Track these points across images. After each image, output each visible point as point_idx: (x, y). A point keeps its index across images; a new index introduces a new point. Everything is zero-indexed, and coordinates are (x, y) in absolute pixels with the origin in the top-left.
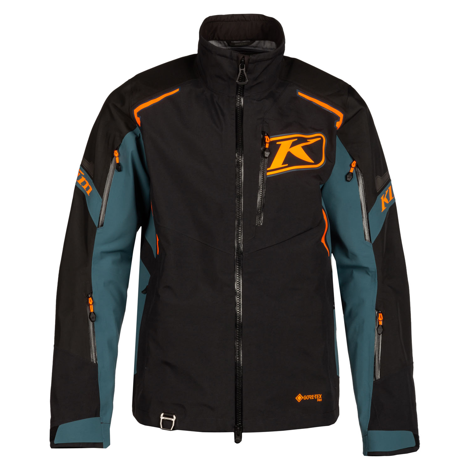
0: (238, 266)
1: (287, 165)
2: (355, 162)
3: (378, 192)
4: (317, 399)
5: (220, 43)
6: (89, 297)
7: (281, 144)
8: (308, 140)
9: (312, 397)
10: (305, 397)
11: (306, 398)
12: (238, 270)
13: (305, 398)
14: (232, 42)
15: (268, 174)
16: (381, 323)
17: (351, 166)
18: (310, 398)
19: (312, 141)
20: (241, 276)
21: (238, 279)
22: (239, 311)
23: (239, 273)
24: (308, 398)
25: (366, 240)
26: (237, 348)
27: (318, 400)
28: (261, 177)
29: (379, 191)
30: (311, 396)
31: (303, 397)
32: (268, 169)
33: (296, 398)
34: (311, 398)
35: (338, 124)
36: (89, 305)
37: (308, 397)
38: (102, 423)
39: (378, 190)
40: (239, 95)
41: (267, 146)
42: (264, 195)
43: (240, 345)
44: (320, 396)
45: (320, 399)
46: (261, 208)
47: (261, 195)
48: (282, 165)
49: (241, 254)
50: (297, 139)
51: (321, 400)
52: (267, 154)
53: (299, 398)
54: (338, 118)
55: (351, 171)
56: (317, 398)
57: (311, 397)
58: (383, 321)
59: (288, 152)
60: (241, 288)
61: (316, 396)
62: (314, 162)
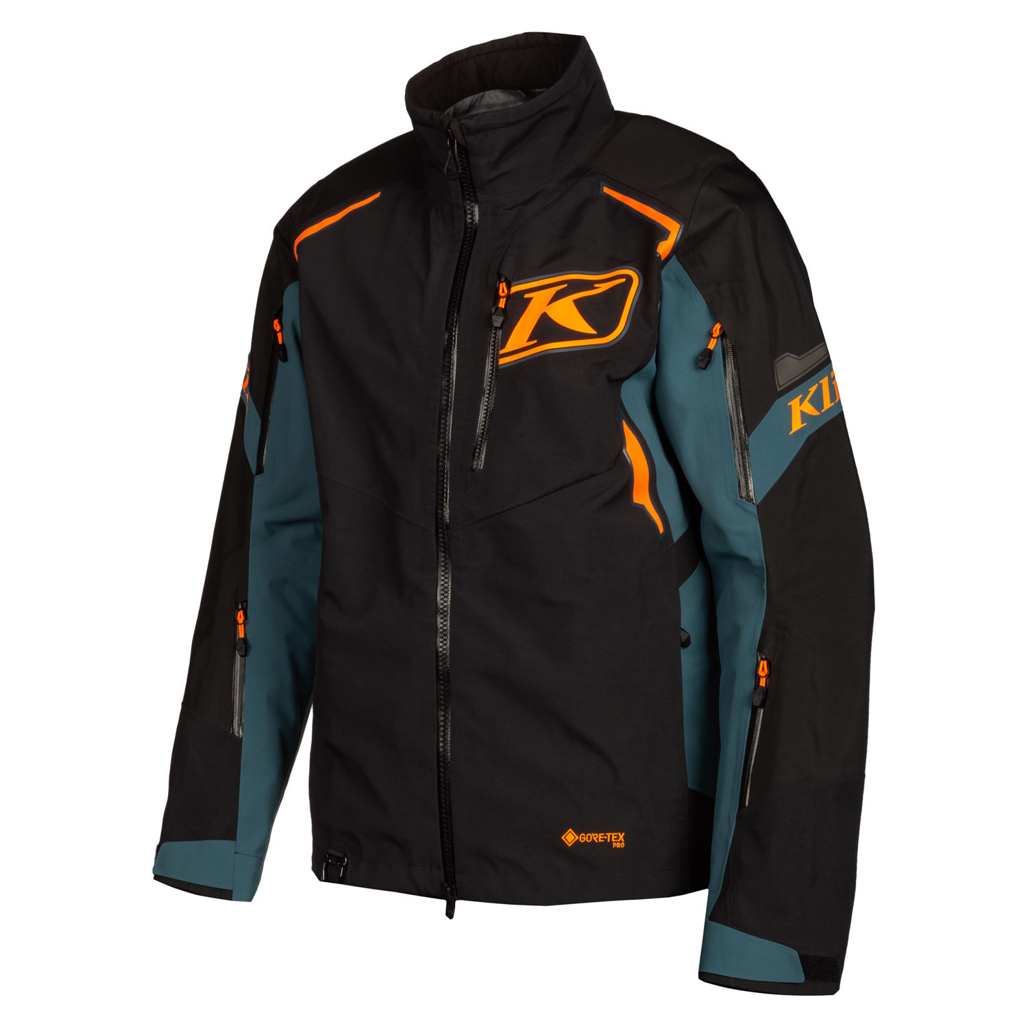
0: (443, 554)
1: (536, 341)
2: (718, 326)
3: (779, 389)
4: (611, 842)
5: (512, 94)
6: (239, 610)
7: (532, 298)
8: (596, 285)
9: (600, 837)
10: (582, 836)
11: (585, 838)
12: (443, 561)
13: (582, 840)
14: (532, 90)
15: (502, 361)
16: (763, 683)
17: (710, 335)
18: (595, 839)
19: (604, 287)
20: (449, 575)
21: (443, 580)
22: (443, 645)
23: (446, 568)
24: (589, 840)
25: (741, 497)
26: (442, 723)
27: (614, 845)
28: (488, 368)
29: (782, 388)
30: (596, 834)
31: (577, 838)
32: (502, 352)
33: (563, 838)
34: (598, 839)
35: (664, 248)
36: (238, 624)
37: (589, 836)
38: (236, 853)
39: (780, 387)
40: (469, 199)
41: (502, 304)
42: (492, 406)
43: (446, 718)
44: (621, 837)
45: (621, 842)
46: (483, 433)
47: (486, 408)
48: (528, 341)
49: (448, 529)
50: (566, 285)
51: (623, 845)
52: (498, 321)
53: (570, 838)
54: (664, 234)
55: (709, 347)
56: (613, 840)
57: (598, 837)
58: (768, 676)
59: (542, 314)
60: (449, 600)
61: (611, 836)
62: (596, 333)
